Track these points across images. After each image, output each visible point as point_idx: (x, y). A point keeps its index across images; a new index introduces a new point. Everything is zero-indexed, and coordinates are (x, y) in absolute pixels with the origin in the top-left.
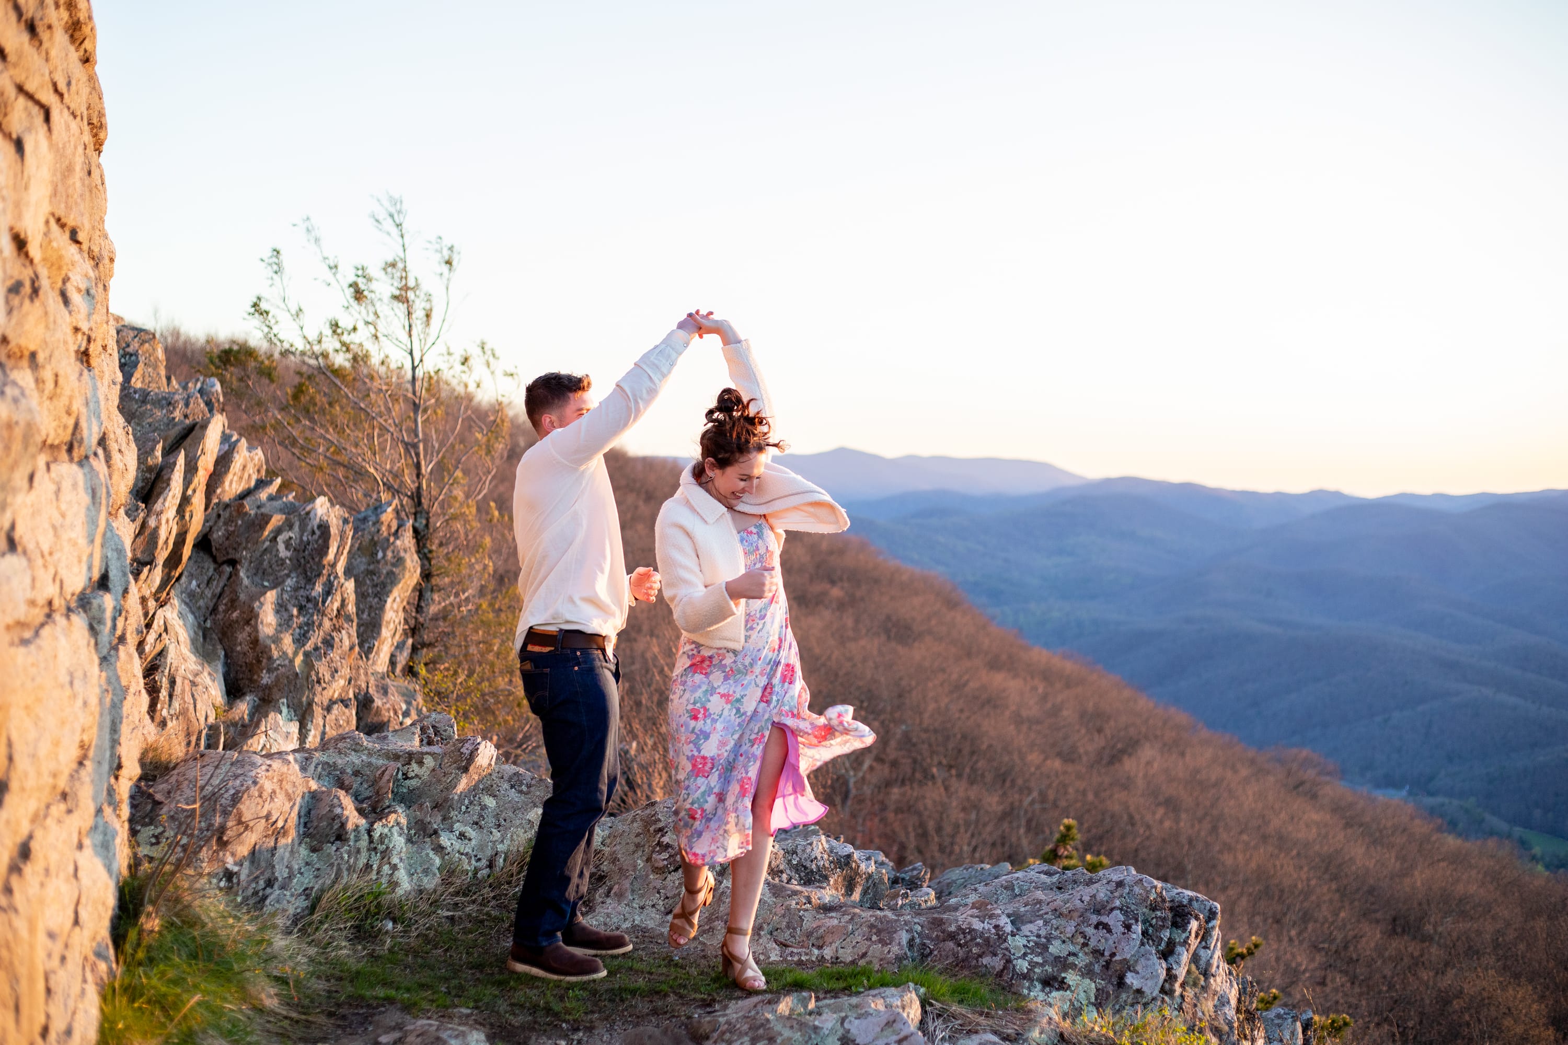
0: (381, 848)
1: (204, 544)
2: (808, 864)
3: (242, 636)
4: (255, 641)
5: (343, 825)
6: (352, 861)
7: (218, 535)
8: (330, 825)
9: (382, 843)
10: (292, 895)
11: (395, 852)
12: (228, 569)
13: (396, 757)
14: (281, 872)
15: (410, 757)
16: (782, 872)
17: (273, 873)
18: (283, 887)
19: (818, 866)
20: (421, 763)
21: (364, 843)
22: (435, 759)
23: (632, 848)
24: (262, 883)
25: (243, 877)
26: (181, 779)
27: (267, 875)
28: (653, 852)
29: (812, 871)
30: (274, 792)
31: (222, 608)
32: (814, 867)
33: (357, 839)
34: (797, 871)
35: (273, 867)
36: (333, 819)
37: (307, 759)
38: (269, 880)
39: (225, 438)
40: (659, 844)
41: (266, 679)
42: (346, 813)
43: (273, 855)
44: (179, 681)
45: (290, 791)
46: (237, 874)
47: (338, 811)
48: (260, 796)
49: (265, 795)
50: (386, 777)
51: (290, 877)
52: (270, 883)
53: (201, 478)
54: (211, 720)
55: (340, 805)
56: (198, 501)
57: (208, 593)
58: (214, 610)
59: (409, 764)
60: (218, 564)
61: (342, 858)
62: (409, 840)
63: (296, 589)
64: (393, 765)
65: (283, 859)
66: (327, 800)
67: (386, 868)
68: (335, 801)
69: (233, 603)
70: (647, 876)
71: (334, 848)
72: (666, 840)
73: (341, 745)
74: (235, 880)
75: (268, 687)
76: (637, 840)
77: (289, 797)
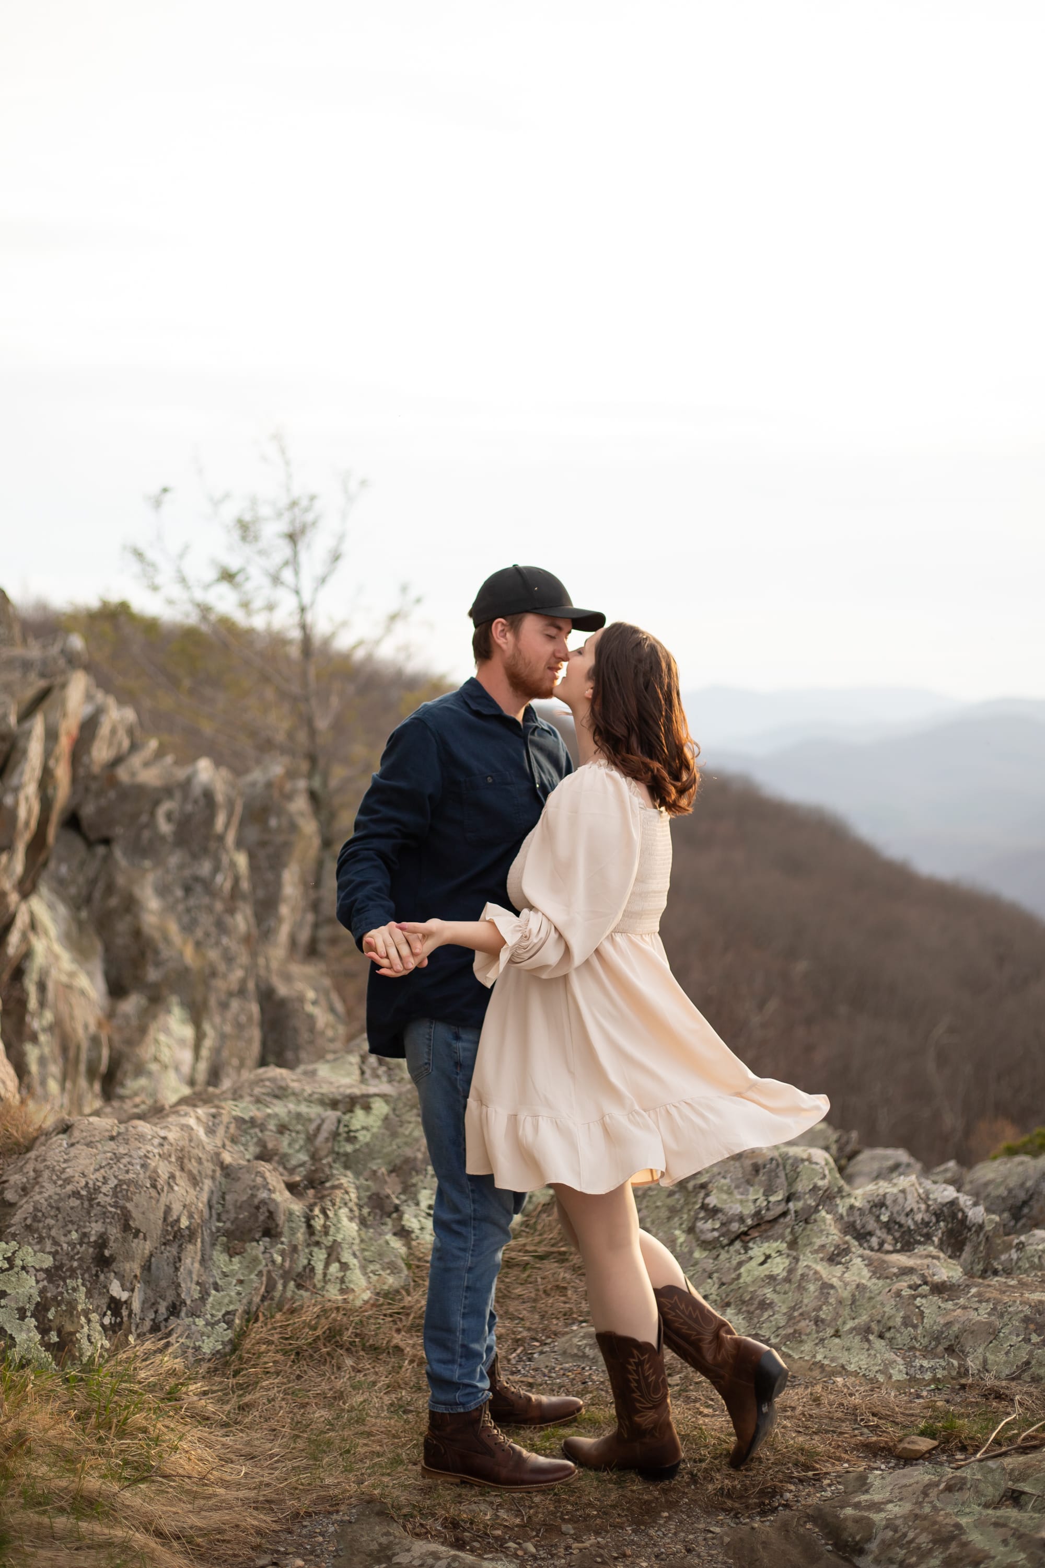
0: (328, 1241)
1: (72, 821)
2: (902, 1219)
3: (122, 926)
4: (137, 933)
5: (271, 1215)
6: (287, 1264)
7: (88, 810)
8: (254, 1216)
9: (326, 1233)
10: (208, 1324)
11: (345, 1246)
12: (101, 850)
13: (334, 1104)
14: (189, 1291)
15: (352, 1103)
16: (871, 1234)
17: (179, 1295)
18: (193, 1314)
19: (916, 1223)
20: (367, 1108)
21: (301, 1235)
22: (387, 1102)
23: (664, 1213)
24: (162, 1309)
25: (136, 1306)
26: (40, 1166)
27: (170, 1295)
28: (697, 1219)
29: (909, 1230)
30: (172, 1176)
31: (97, 895)
32: (910, 1222)
33: (293, 1231)
34: (889, 1231)
35: (179, 1285)
36: (258, 1208)
37: (214, 1116)
38: (174, 1306)
39: (89, 697)
40: (704, 1207)
41: (153, 975)
42: (276, 1196)
43: (177, 1269)
44: (51, 986)
45: (195, 1172)
46: (128, 1303)
47: (263, 1195)
48: (154, 1186)
49: (161, 1182)
50: (323, 1135)
51: (203, 1299)
52: (174, 1310)
53: (64, 744)
54: (93, 1028)
55: (266, 1186)
56: (62, 773)
57: (81, 880)
58: (88, 900)
59: (351, 1111)
60: (90, 844)
61: (273, 1262)
62: (363, 1223)
63: (181, 867)
64: (332, 1115)
65: (190, 1272)
66: (247, 1178)
67: (334, 1268)
68: (259, 1180)
69: (110, 889)
70: (691, 1253)
71: (262, 1248)
72: (712, 1201)
73: (257, 1090)
74: (125, 1313)
75: (156, 986)
76: (671, 1201)
77: (195, 1181)
